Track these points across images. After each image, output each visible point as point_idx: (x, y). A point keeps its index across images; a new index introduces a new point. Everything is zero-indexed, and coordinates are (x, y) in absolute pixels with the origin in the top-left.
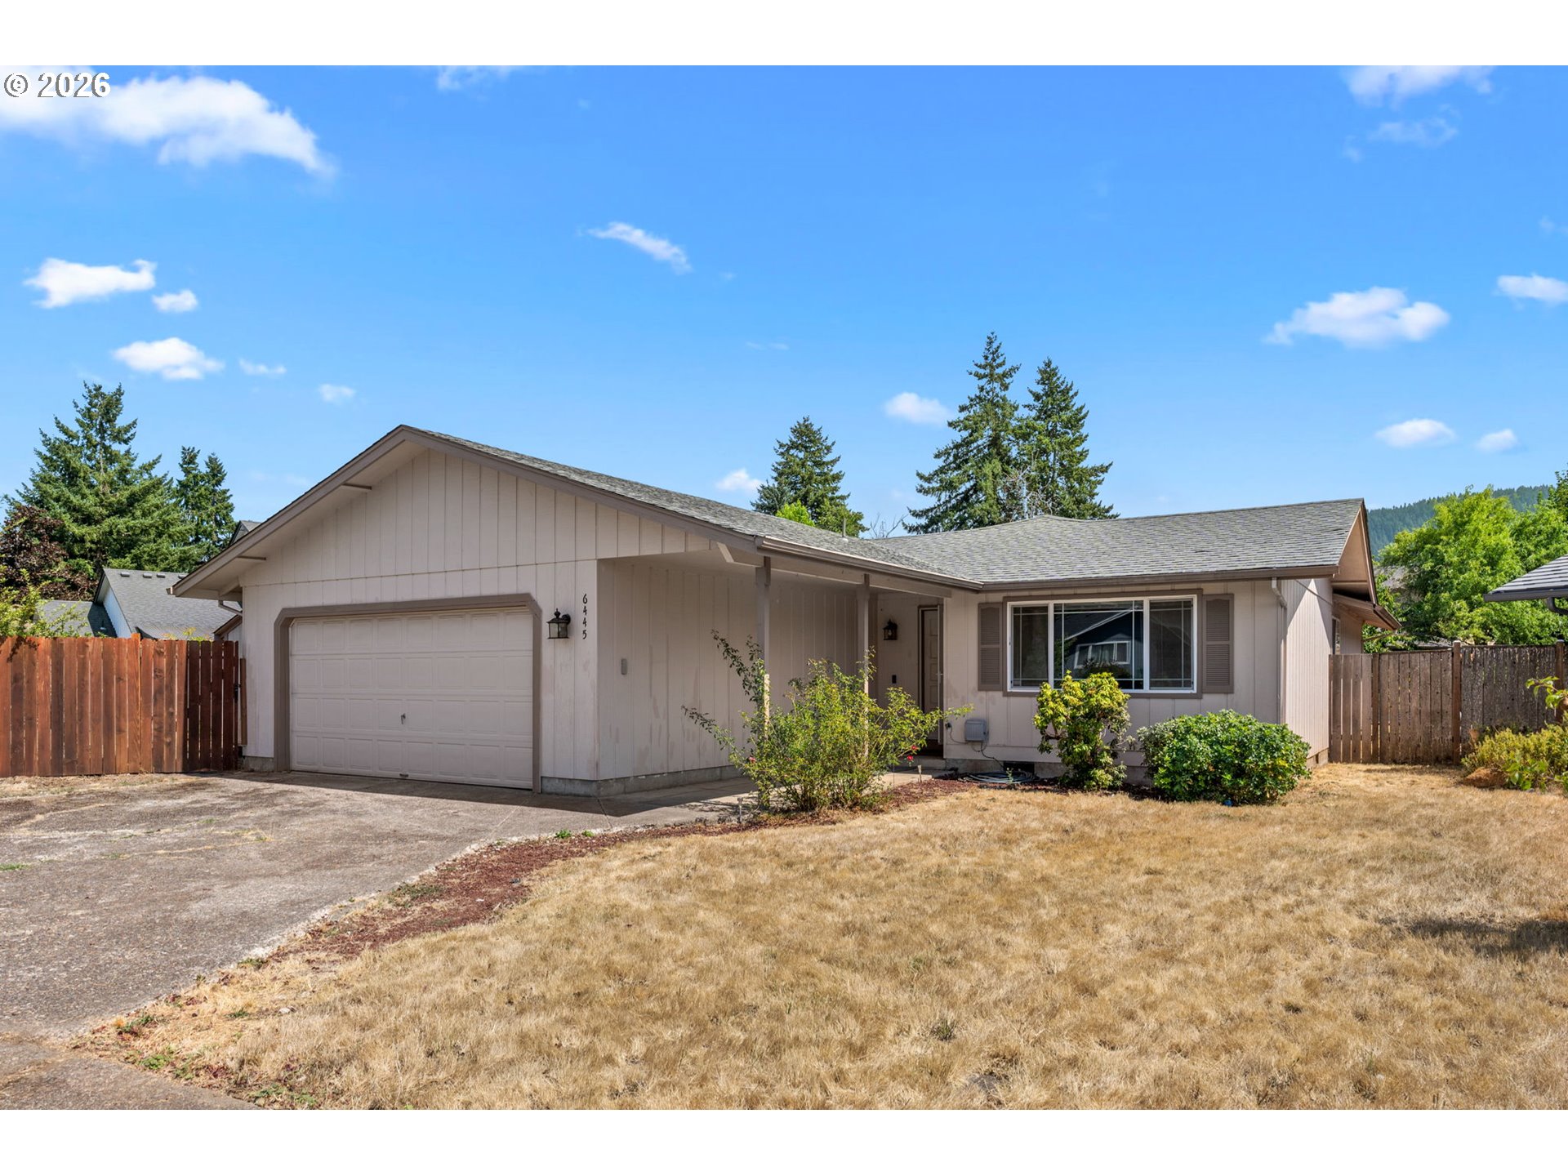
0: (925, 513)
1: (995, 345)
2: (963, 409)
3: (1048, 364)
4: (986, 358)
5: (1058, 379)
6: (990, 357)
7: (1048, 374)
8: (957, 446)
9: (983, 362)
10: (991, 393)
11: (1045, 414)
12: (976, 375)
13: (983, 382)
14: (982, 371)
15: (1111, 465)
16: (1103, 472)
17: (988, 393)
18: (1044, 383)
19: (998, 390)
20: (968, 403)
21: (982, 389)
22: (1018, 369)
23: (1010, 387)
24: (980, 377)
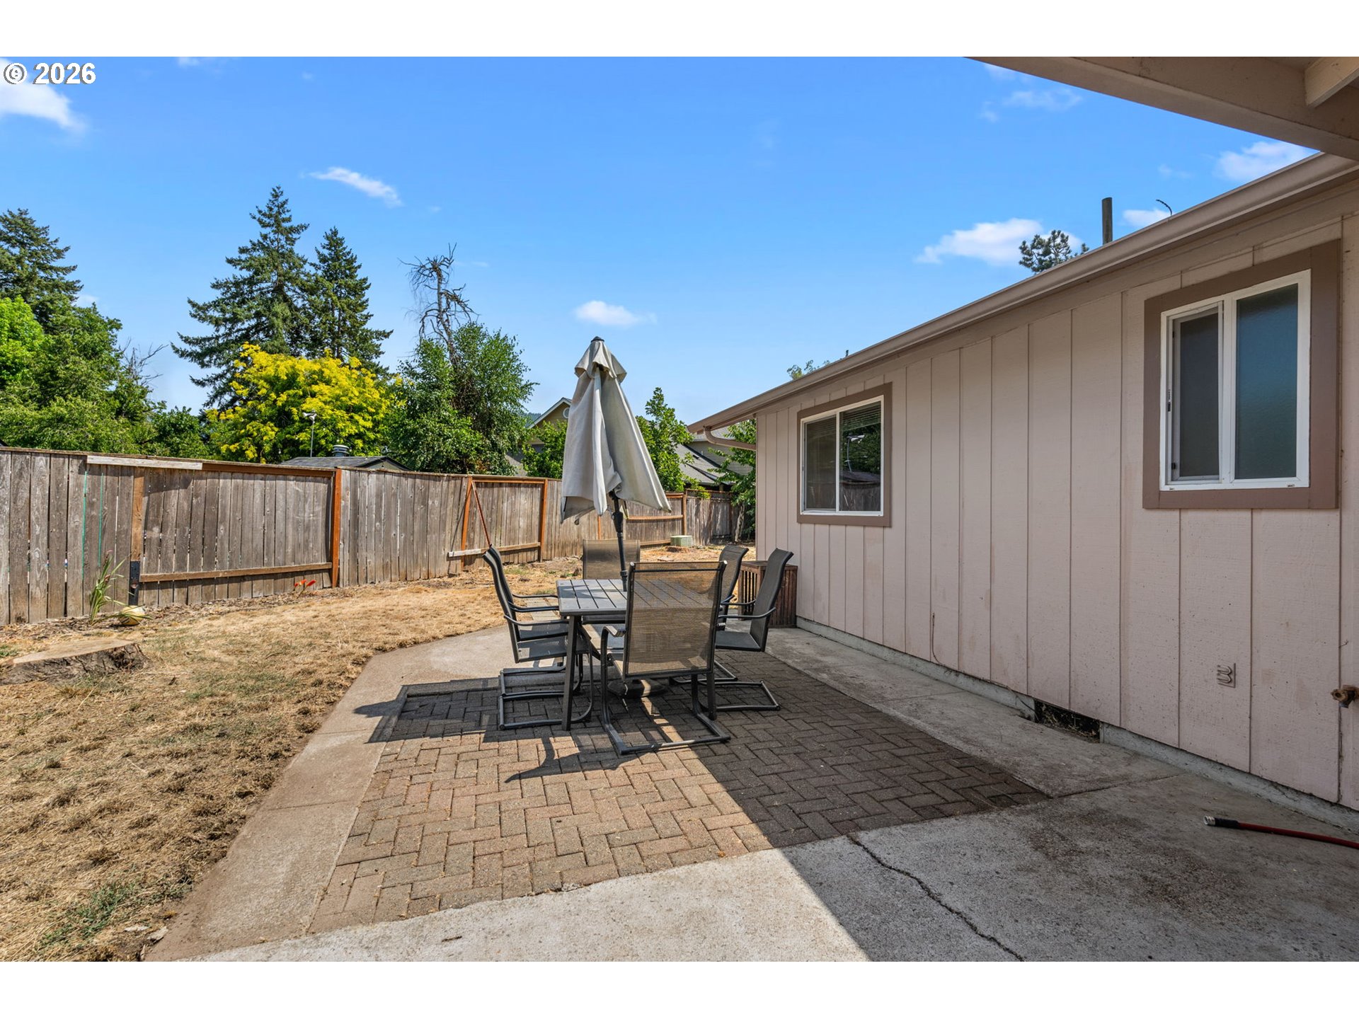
0: (197, 342)
1: (281, 199)
2: (243, 251)
3: (335, 233)
4: (271, 209)
5: (344, 249)
6: (276, 209)
7: (334, 241)
8: (237, 284)
9: (265, 210)
10: (276, 243)
11: (330, 276)
12: (260, 221)
13: (267, 231)
14: (267, 220)
15: (392, 332)
16: (385, 337)
17: (272, 242)
18: (329, 249)
19: (283, 242)
20: (249, 246)
21: (265, 237)
22: (306, 228)
23: (297, 242)
24: (264, 225)
